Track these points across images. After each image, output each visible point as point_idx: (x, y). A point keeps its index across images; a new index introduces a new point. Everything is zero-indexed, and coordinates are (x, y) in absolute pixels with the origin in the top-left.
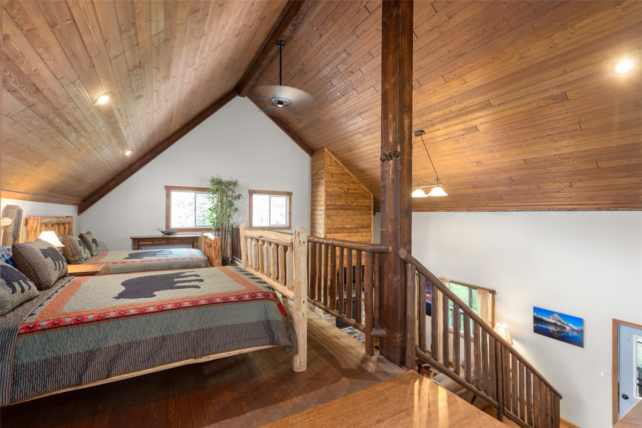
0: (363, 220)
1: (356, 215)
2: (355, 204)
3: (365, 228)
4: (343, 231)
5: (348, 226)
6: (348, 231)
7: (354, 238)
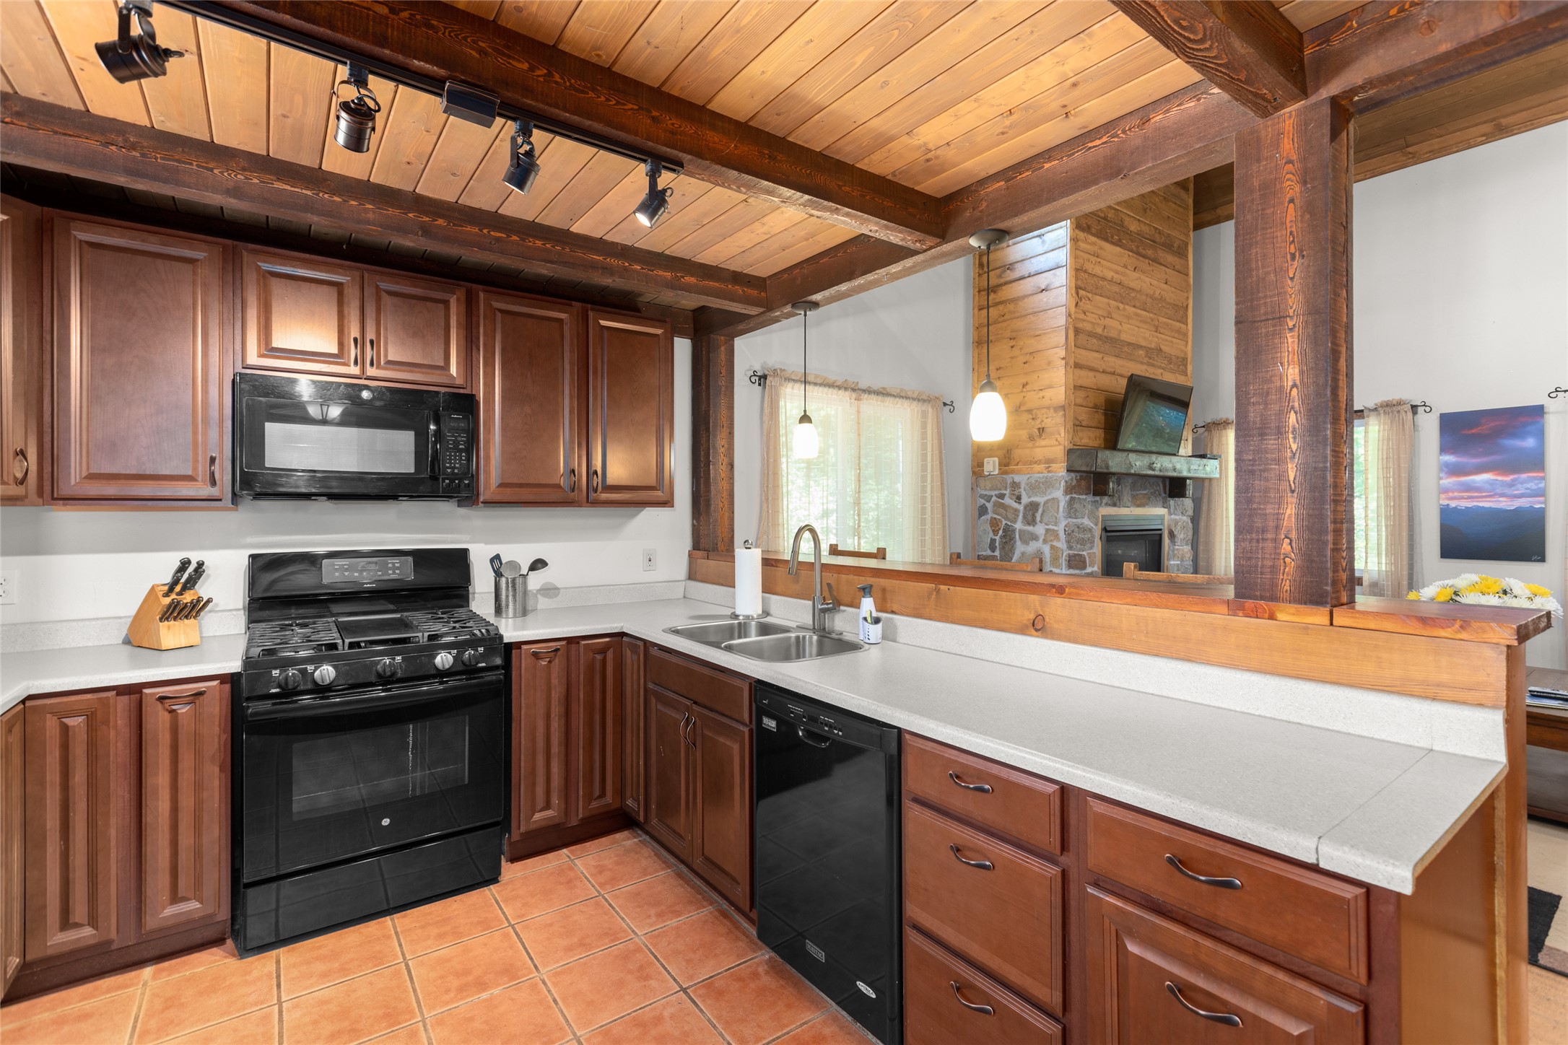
0: (1169, 218)
3: (1173, 253)
6: (1133, 247)
7: (1148, 280)
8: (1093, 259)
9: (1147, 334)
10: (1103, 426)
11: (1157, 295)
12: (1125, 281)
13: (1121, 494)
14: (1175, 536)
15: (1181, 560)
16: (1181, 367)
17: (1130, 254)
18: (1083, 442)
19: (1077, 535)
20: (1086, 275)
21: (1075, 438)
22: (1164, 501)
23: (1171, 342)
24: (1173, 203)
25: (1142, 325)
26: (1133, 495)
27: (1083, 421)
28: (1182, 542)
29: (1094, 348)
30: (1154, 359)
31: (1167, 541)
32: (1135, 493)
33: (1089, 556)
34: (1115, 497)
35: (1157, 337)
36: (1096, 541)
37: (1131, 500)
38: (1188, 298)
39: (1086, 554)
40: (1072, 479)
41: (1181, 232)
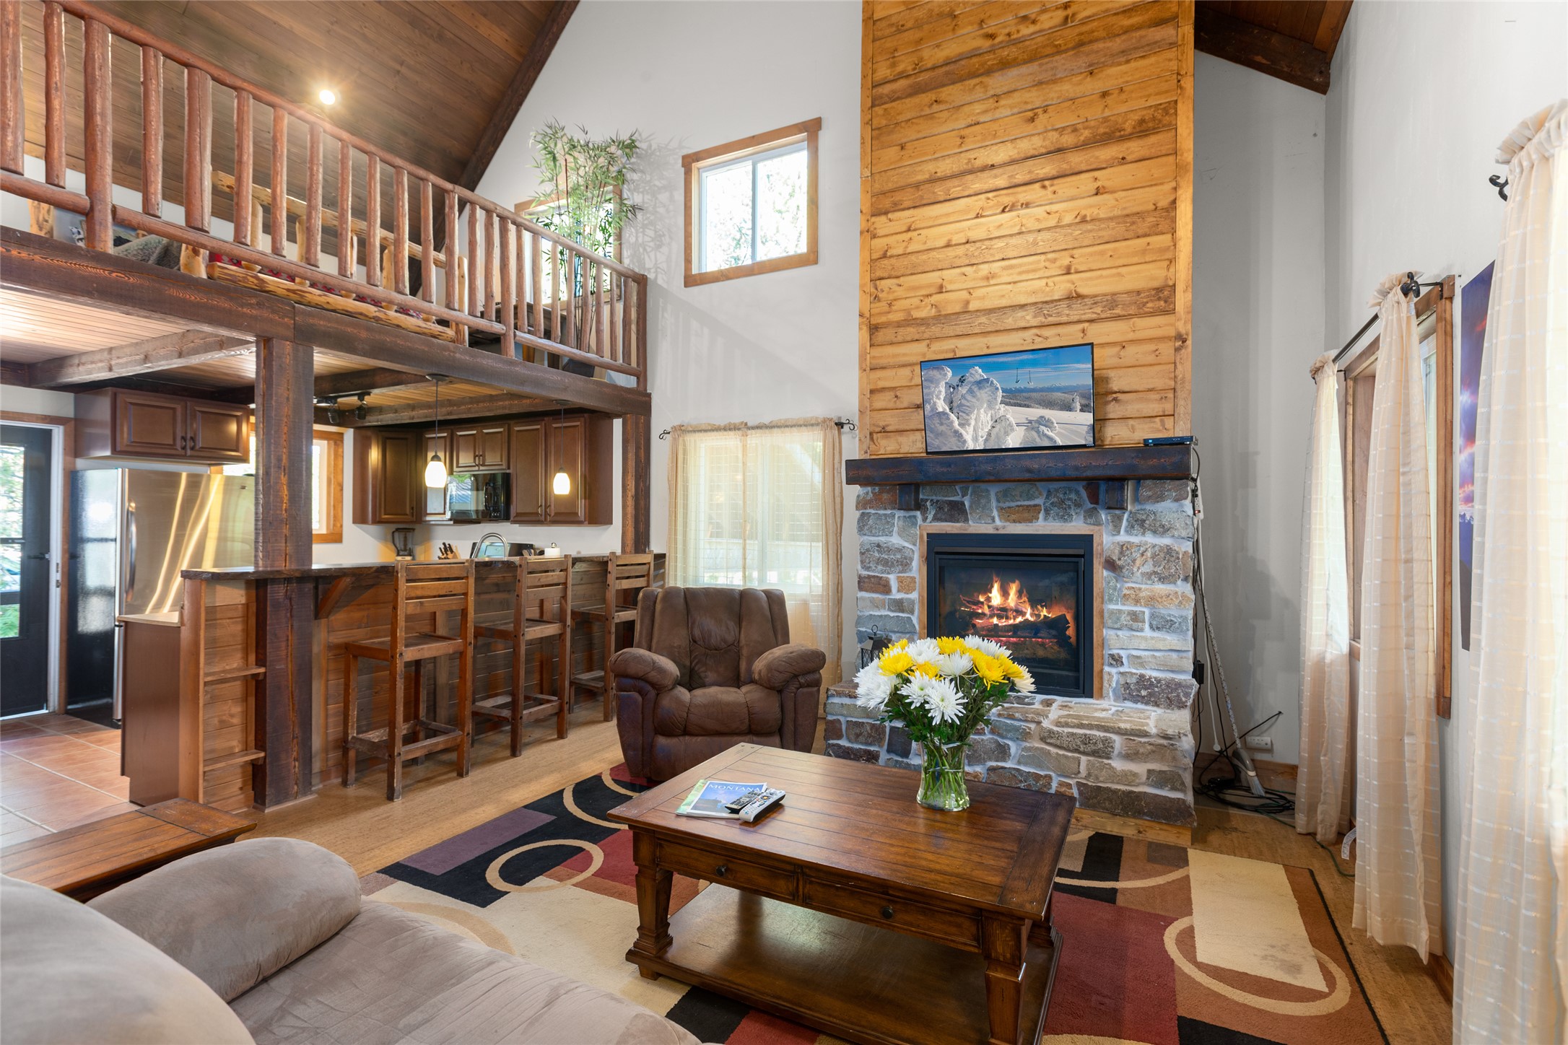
0: (1105, 94)
1: (1054, 81)
2: (1047, 25)
3: (1121, 140)
4: (966, 188)
5: (1002, 155)
6: (1000, 182)
7: (1039, 212)
8: (907, 236)
9: (1040, 284)
11: (1069, 219)
12: (974, 234)
13: (971, 507)
14: (1121, 568)
15: (1147, 605)
16: (1150, 305)
17: (990, 195)
18: (889, 449)
19: (876, 554)
20: (893, 261)
21: (873, 447)
22: (1091, 514)
23: (1113, 276)
24: (1120, 64)
25: (1024, 277)
26: (1002, 509)
27: (887, 426)
28: (1149, 578)
29: (909, 339)
30: (1059, 314)
31: (1101, 575)
32: (1007, 504)
33: (900, 580)
34: (956, 511)
35: (1069, 281)
36: (915, 564)
37: (995, 513)
38: (1175, 189)
39: (893, 579)
40: (867, 493)
41: (1149, 96)
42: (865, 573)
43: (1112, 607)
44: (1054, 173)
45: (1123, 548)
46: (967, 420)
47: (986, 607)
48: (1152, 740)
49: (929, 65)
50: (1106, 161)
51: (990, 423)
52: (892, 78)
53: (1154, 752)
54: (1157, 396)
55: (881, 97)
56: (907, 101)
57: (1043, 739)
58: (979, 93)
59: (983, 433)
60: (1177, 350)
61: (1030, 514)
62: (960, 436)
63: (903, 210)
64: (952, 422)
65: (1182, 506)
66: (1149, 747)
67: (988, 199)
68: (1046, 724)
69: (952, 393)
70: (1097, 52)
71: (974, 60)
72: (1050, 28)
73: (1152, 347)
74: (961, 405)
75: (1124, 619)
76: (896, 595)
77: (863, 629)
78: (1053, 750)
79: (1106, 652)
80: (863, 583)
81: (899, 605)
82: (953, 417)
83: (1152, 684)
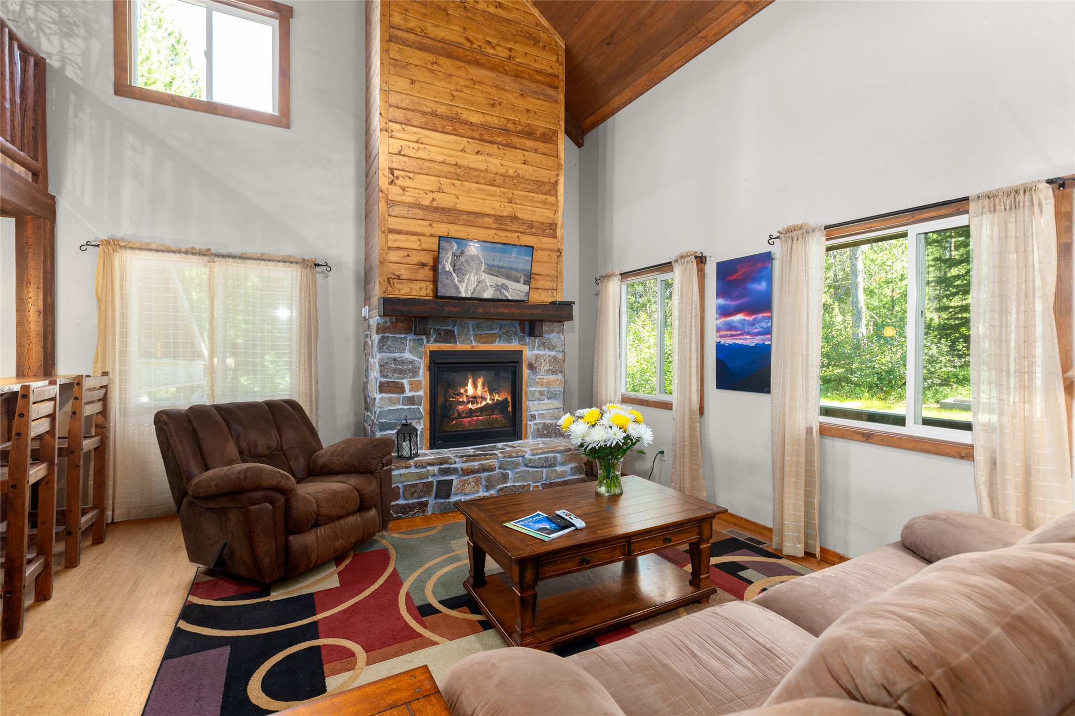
0: (528, 111)
1: (505, 90)
2: (501, 54)
3: (536, 139)
4: (455, 130)
5: (475, 119)
6: (476, 135)
7: (497, 162)
8: (416, 146)
9: (497, 205)
10: (432, 279)
11: (511, 172)
12: (461, 162)
13: (458, 333)
14: (535, 368)
15: (546, 387)
16: (547, 231)
17: (470, 140)
18: (402, 292)
19: (393, 366)
20: (406, 159)
21: (390, 289)
22: (521, 339)
23: (532, 211)
24: (535, 98)
25: (488, 197)
26: (476, 335)
27: (401, 275)
28: (548, 373)
29: (417, 217)
30: (506, 225)
31: (526, 371)
32: (479, 333)
33: (411, 383)
34: (449, 336)
35: (512, 207)
36: (421, 371)
37: (472, 338)
38: (557, 175)
39: (405, 382)
40: (386, 322)
41: (547, 122)
42: (384, 380)
43: (531, 389)
44: (504, 142)
45: (537, 357)
46: (463, 279)
47: (465, 397)
48: (572, 452)
49: (431, 36)
50: (529, 147)
51: (476, 283)
52: (404, 28)
53: (573, 458)
54: (550, 279)
55: (396, 37)
56: (416, 51)
57: (526, 465)
58: (462, 73)
59: (471, 288)
60: (558, 257)
61: (491, 339)
62: (458, 288)
63: (414, 126)
64: (454, 279)
65: (560, 336)
66: (571, 456)
67: (469, 142)
68: (527, 456)
69: (455, 260)
70: (525, 85)
71: (460, 50)
72: (502, 57)
73: (548, 253)
74: (460, 269)
75: (537, 395)
76: (408, 394)
77: (383, 421)
78: (531, 470)
79: (529, 413)
80: (382, 388)
81: (411, 401)
82: (455, 275)
83: (549, 427)
